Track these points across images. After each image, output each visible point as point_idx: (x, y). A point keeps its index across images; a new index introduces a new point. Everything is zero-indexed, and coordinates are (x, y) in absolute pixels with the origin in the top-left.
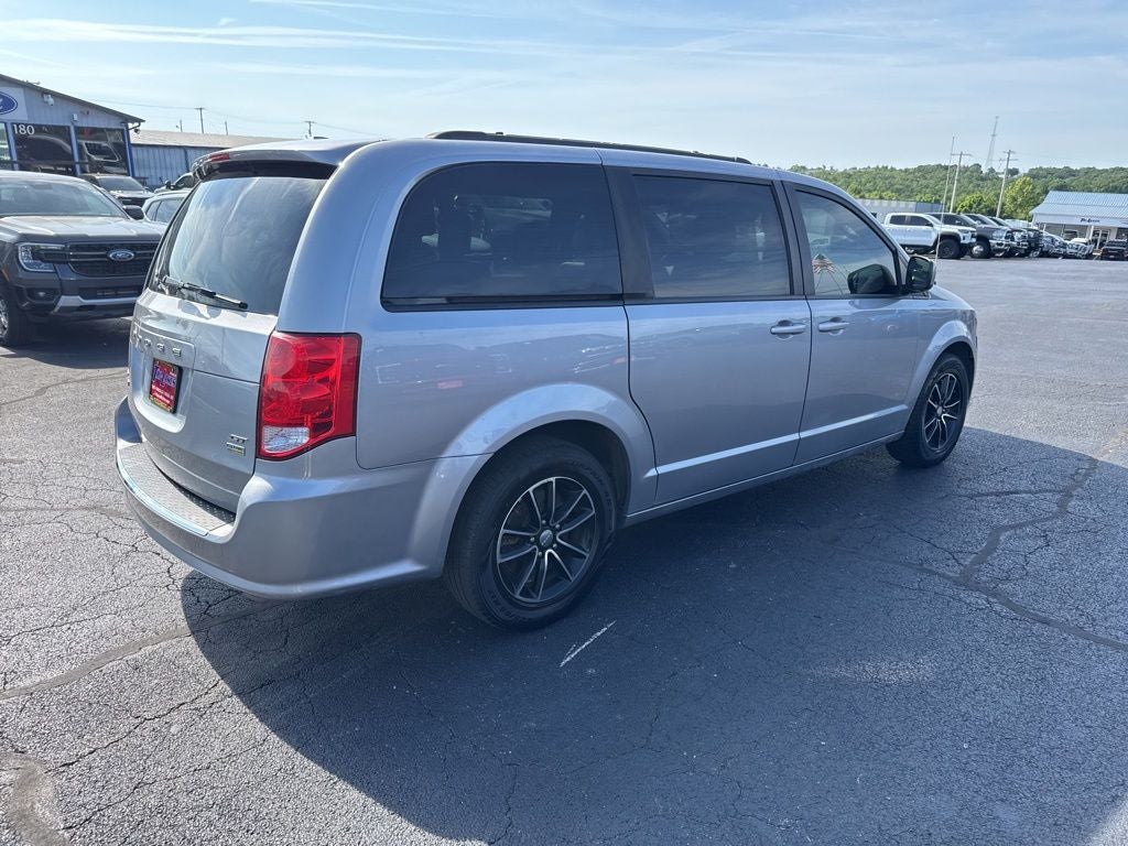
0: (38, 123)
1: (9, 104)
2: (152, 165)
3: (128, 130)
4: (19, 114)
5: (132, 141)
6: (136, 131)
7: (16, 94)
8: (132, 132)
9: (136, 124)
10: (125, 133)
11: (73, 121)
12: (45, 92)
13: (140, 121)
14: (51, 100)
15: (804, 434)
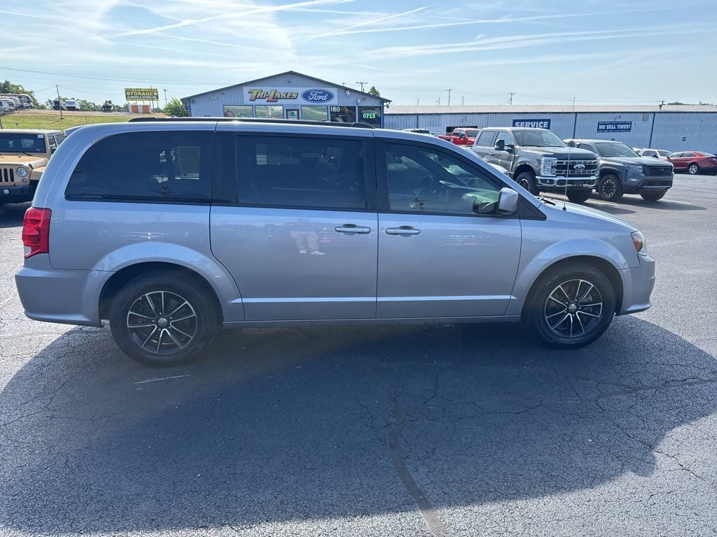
0: (342, 105)
1: (330, 97)
2: (400, 125)
3: (383, 106)
4: (334, 102)
5: (385, 113)
6: (388, 107)
7: (334, 91)
8: (385, 108)
9: (388, 103)
10: (381, 109)
11: (358, 104)
12: (346, 89)
13: (390, 101)
14: (348, 93)
15: (380, 299)
